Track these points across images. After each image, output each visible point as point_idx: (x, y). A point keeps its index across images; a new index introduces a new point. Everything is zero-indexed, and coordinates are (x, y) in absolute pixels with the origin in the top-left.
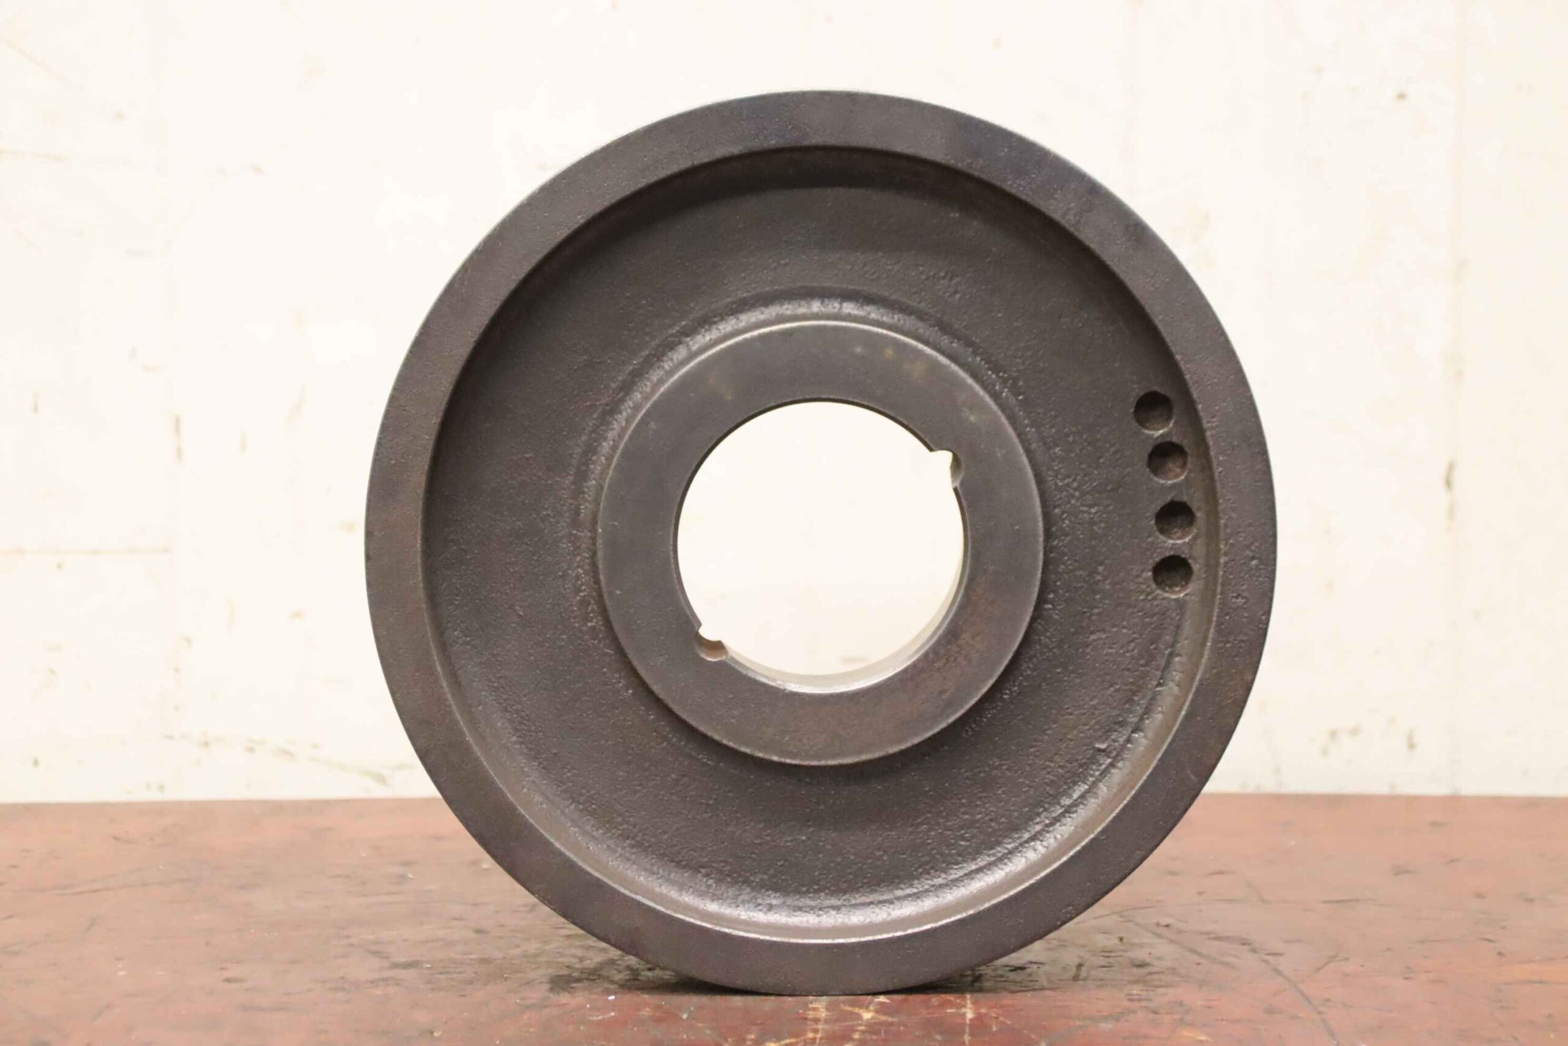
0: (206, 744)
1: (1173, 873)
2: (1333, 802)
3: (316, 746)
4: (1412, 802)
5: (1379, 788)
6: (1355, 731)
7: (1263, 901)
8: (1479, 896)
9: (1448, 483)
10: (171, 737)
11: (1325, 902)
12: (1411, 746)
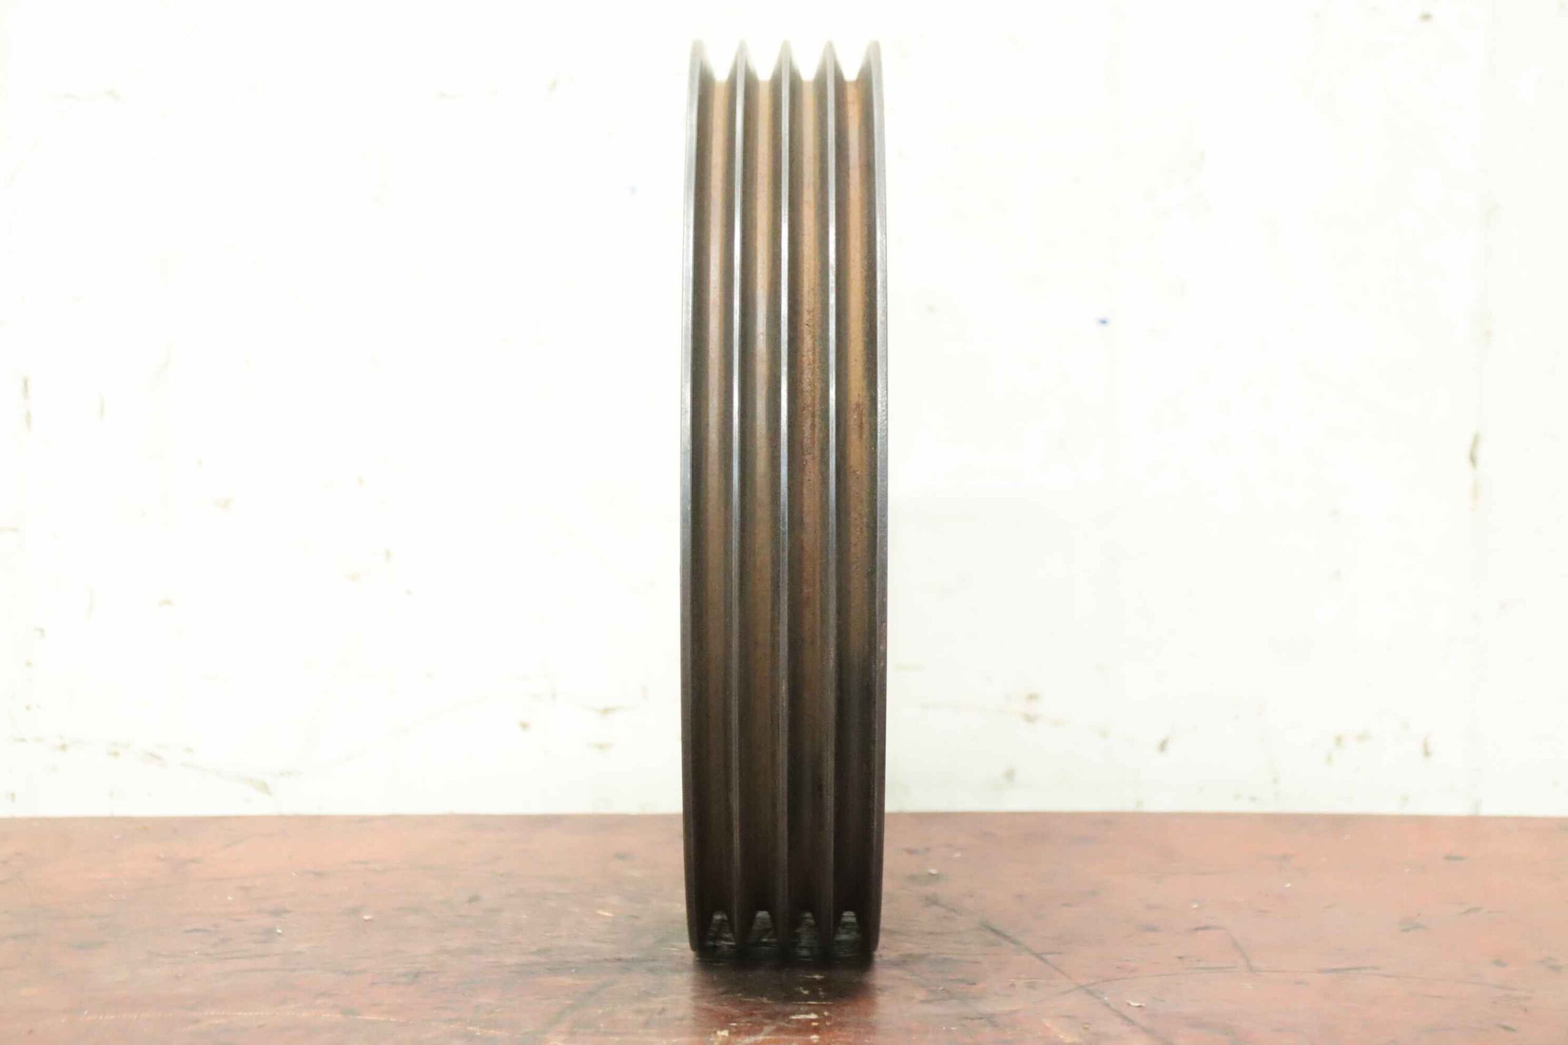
0: (64, 747)
1: (1151, 929)
2: (1339, 823)
3: (189, 750)
4: (1425, 824)
5: (1389, 807)
6: (1362, 737)
7: (1251, 969)
8: (1499, 963)
9: (1473, 459)
10: (23, 740)
11: (1320, 971)
12: (1427, 753)
